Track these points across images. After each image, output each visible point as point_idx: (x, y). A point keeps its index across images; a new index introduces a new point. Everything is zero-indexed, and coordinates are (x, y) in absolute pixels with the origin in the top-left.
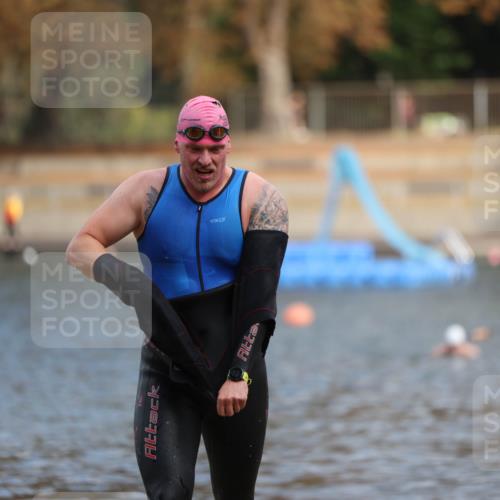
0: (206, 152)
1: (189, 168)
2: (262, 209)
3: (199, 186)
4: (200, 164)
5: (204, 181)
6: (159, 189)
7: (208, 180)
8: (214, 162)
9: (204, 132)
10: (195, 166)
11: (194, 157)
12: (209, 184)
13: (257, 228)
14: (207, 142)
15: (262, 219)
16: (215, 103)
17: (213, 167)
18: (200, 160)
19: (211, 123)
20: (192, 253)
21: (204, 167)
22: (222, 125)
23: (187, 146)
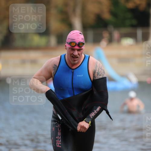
0: (76, 51)
1: (69, 56)
2: (97, 71)
3: (73, 62)
4: (74, 55)
5: (75, 61)
6: (58, 65)
7: (76, 60)
8: (79, 54)
9: (76, 44)
10: (72, 55)
11: (72, 52)
12: (76, 62)
13: (97, 78)
14: (77, 47)
15: (98, 75)
16: (81, 33)
17: (78, 56)
18: (74, 53)
19: (79, 41)
20: (70, 86)
21: (75, 56)
22: (82, 42)
23: (69, 48)
